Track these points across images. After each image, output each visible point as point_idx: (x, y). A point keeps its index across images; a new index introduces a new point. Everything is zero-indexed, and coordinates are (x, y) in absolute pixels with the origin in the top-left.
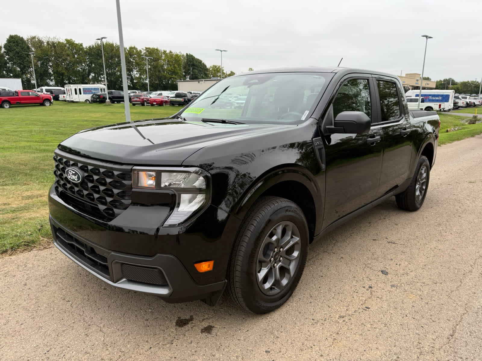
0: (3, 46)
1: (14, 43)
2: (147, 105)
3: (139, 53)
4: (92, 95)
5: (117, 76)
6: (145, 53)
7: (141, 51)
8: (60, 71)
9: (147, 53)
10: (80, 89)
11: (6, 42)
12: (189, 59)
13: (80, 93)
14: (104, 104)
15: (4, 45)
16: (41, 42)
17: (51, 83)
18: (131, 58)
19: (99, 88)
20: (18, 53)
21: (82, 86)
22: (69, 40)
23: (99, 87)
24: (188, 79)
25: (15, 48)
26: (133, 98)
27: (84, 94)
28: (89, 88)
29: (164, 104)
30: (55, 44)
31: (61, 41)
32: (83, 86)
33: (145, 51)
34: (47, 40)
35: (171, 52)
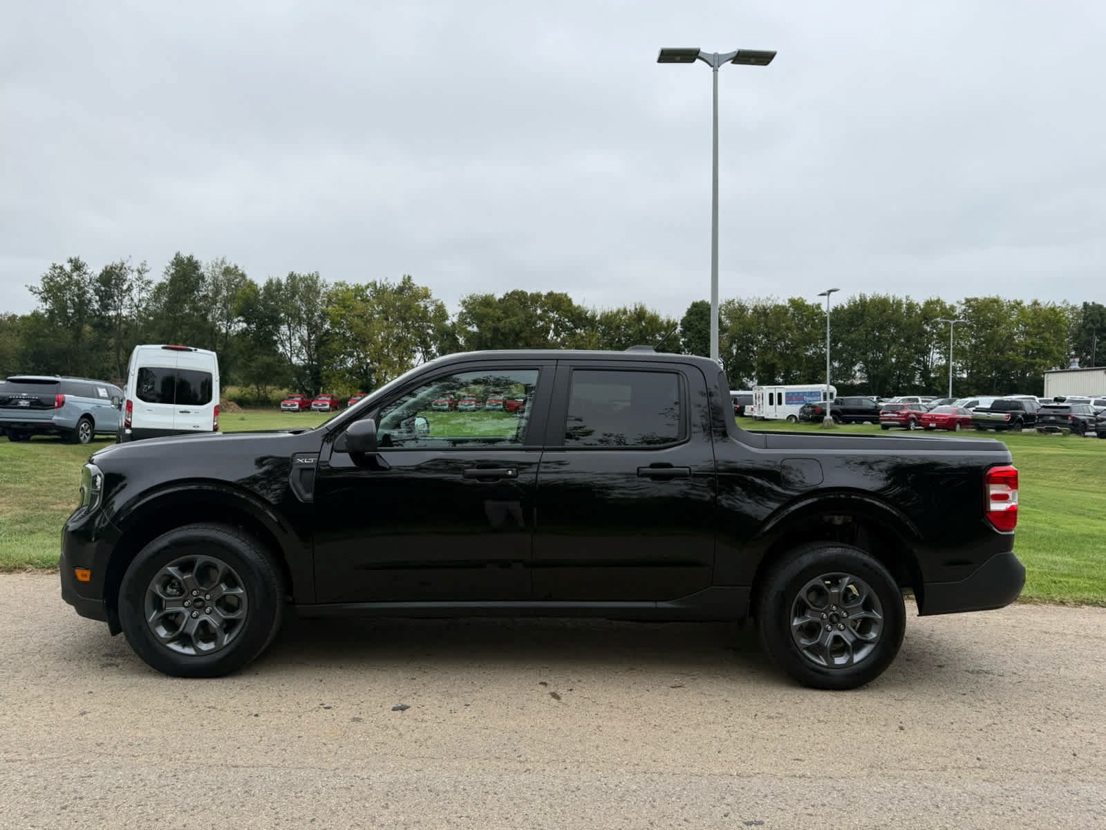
0: (679, 322)
1: (697, 314)
2: (915, 429)
3: (948, 313)
4: (802, 406)
5: (888, 367)
6: (965, 310)
7: (952, 308)
8: (768, 360)
9: (970, 311)
10: (780, 395)
11: (685, 315)
12: (1090, 315)
13: (780, 403)
14: (821, 425)
15: (682, 321)
16: (742, 309)
17: (750, 384)
18: (928, 325)
19: (820, 392)
20: (700, 332)
21: (785, 389)
22: (795, 301)
23: (821, 390)
24: (1076, 366)
25: (697, 324)
26: (883, 413)
27: (787, 403)
28: (798, 393)
29: (958, 426)
30: (768, 311)
31: (781, 303)
32: (787, 389)
33: (963, 307)
34: (755, 304)
35: (1035, 303)
